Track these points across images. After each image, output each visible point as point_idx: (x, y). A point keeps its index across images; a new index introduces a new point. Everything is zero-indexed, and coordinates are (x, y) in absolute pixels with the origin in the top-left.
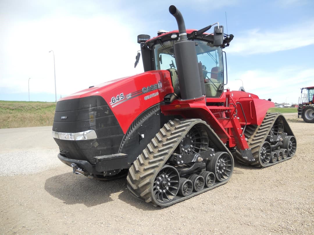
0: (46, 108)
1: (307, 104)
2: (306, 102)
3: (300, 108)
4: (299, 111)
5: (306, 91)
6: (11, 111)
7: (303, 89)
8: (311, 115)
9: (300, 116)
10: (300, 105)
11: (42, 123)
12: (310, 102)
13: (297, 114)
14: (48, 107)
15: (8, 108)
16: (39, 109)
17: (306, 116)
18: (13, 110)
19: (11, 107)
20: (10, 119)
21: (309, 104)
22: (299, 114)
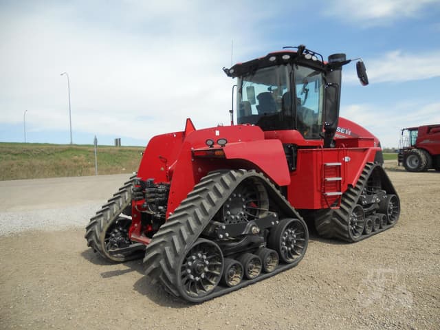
0: (61, 152)
1: (408, 149)
2: (408, 146)
3: (400, 154)
4: (400, 157)
5: (407, 133)
6: (14, 157)
7: (404, 129)
8: (414, 163)
9: (401, 164)
10: (401, 149)
11: (58, 174)
12: (412, 146)
13: (397, 161)
14: (63, 151)
15: (9, 153)
16: (52, 154)
17: (408, 164)
18: (16, 155)
19: (13, 151)
20: (15, 168)
21: (411, 149)
22: (400, 161)
